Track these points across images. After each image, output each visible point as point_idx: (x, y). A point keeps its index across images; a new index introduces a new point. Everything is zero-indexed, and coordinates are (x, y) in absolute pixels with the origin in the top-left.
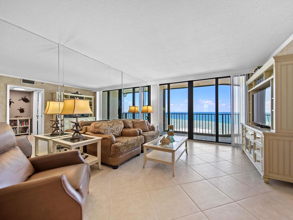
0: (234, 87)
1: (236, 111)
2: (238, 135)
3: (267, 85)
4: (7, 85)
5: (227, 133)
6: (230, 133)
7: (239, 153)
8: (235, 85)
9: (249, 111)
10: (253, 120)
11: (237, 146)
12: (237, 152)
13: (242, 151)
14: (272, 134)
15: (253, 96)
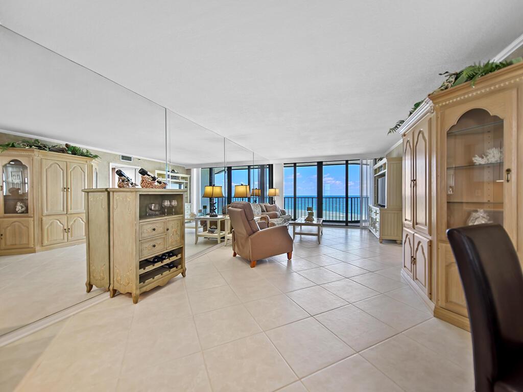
0: (363, 166)
1: (364, 194)
2: (365, 221)
3: (383, 175)
4: (109, 163)
5: (356, 220)
6: (359, 220)
7: (366, 236)
8: (364, 164)
9: (375, 194)
10: (378, 202)
11: (365, 228)
12: (365, 232)
13: (368, 231)
14: (386, 209)
15: (378, 180)
